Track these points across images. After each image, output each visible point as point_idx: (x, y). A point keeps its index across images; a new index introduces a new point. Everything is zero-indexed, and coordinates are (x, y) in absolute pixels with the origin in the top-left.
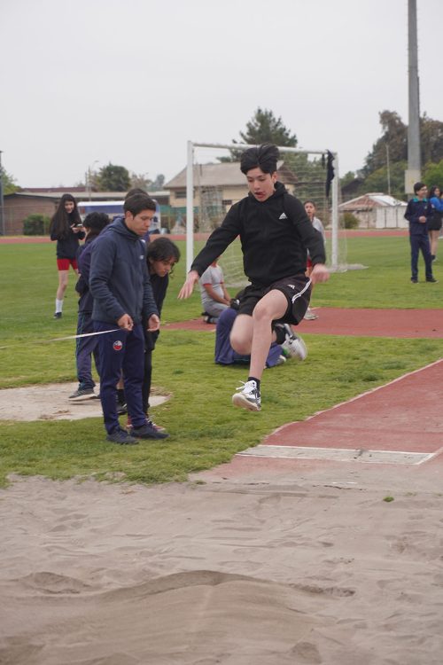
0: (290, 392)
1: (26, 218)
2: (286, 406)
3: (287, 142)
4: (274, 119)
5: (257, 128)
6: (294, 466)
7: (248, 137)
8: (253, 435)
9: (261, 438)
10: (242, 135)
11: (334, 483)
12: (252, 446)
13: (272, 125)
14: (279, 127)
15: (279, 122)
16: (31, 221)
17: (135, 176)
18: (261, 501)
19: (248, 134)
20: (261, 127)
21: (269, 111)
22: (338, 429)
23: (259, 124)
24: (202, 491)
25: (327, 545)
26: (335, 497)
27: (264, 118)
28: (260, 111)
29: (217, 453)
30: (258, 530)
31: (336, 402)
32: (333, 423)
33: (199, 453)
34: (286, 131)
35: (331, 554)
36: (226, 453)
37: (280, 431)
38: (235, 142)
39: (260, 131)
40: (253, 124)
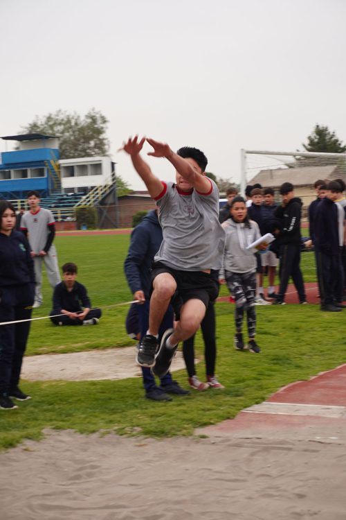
0: (304, 354)
1: (134, 214)
2: (298, 367)
3: (340, 151)
4: (329, 133)
5: (316, 140)
6: (288, 421)
7: (309, 147)
8: (260, 394)
9: (267, 396)
10: (304, 146)
11: (318, 438)
12: (257, 403)
13: (328, 137)
14: (333, 139)
15: (333, 136)
16: (139, 216)
17: (221, 180)
18: (253, 454)
19: (309, 145)
20: (319, 139)
21: (325, 126)
22: (334, 388)
23: (318, 137)
24: (204, 444)
25: (301, 496)
26: (317, 451)
27: (321, 132)
28: (318, 126)
29: (223, 410)
30: (244, 481)
31: (340, 364)
32: (332, 382)
33: (209, 410)
34: (339, 142)
35: (300, 506)
36: (232, 410)
37: (285, 390)
38: (298, 151)
39: (318, 143)
40: (313, 137)
